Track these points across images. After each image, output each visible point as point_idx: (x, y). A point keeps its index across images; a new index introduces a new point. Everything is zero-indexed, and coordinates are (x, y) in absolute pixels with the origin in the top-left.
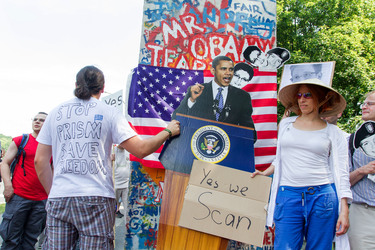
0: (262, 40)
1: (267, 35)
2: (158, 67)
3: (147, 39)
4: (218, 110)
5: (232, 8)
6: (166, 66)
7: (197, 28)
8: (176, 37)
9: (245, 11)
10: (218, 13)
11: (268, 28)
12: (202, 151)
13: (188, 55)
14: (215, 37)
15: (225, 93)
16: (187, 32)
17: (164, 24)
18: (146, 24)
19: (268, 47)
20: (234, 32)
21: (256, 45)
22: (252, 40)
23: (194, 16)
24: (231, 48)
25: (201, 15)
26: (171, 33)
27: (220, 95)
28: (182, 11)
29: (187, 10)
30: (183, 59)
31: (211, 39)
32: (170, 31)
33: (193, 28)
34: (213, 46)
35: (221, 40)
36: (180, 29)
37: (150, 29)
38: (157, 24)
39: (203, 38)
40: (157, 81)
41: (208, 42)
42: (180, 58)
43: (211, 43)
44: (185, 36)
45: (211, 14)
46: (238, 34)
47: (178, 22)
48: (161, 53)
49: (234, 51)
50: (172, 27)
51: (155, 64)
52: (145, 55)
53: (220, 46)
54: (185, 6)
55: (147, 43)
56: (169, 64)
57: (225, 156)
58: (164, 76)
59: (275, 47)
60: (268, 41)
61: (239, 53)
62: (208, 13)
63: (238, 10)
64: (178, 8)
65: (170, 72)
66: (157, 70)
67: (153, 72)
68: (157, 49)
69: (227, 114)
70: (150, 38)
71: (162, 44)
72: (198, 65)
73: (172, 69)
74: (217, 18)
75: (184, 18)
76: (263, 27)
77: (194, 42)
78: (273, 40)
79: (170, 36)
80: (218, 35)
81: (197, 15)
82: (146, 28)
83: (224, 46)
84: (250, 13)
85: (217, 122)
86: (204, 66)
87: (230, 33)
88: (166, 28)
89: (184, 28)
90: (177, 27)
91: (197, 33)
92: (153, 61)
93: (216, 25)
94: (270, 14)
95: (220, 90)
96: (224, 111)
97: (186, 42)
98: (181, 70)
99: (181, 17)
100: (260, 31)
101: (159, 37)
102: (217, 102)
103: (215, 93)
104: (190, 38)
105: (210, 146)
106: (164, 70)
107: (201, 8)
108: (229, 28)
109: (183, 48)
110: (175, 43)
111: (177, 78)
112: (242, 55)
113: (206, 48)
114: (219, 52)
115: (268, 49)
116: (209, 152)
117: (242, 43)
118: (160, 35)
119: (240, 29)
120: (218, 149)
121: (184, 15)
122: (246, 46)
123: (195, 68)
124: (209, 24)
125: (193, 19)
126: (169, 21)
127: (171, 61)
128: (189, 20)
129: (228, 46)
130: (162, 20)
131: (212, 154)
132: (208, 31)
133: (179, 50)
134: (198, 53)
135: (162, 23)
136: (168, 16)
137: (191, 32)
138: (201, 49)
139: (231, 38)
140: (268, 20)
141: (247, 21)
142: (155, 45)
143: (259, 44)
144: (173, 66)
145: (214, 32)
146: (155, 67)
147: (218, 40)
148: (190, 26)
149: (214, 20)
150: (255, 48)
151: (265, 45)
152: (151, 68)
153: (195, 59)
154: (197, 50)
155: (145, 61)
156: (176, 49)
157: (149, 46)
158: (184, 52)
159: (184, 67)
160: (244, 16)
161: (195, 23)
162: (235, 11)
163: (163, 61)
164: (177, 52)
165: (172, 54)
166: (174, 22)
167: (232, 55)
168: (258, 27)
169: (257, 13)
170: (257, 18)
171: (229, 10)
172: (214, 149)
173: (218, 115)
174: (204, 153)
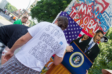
0: (103, 31)
1: (105, 30)
2: (71, 18)
3: (74, 5)
4: (87, 49)
5: (103, 15)
6: (73, 19)
7: (90, 13)
8: (83, 11)
9: (105, 19)
10: (98, 14)
11: (107, 28)
12: (73, 60)
13: (82, 20)
14: (93, 21)
15: (93, 45)
16: (87, 12)
17: (82, 4)
20: (98, 23)
22: (101, 29)
24: (94, 27)
25: (94, 10)
27: (91, 44)
28: (90, 4)
29: (91, 5)
32: (82, 8)
34: (90, 23)
35: (94, 23)
36: (85, 10)
37: (77, 2)
38: (80, 2)
39: (90, 18)
41: (90, 20)
42: (79, 20)
43: (90, 22)
44: (85, 13)
45: (96, 12)
46: (99, 24)
48: (75, 13)
52: (70, 10)
54: (92, 3)
56: (75, 19)
58: (71, 22)
61: (95, 30)
63: (104, 17)
64: (90, 2)
65: (73, 22)
68: (75, 11)
69: (89, 53)
71: (77, 11)
72: (82, 26)
74: (97, 15)
75: (89, 7)
76: (106, 27)
77: (86, 17)
78: (105, 33)
79: (81, 10)
81: (93, 9)
83: (93, 25)
84: (106, 20)
85: (84, 53)
86: (84, 27)
87: (97, 22)
88: (82, 6)
89: (87, 10)
90: (85, 8)
91: (89, 15)
92: (71, 14)
93: (96, 17)
94: (110, 25)
95: (93, 43)
96: (89, 51)
97: (84, 16)
98: (77, 24)
99: (88, 6)
100: (104, 28)
101: (78, 7)
102: (89, 46)
103: (90, 43)
104: (86, 15)
105: (76, 60)
107: (95, 8)
108: (98, 21)
110: (81, 13)
111: (74, 26)
113: (88, 22)
114: (90, 26)
116: (75, 62)
117: (98, 28)
118: (79, 7)
119: (100, 23)
121: (90, 6)
123: (81, 26)
124: (94, 15)
126: (85, 4)
127: (76, 18)
128: (90, 9)
129: (94, 26)
130: (83, 2)
131: (75, 63)
132: (92, 17)
133: (81, 17)
134: (85, 22)
136: (85, 2)
137: (88, 13)
138: (86, 21)
139: (96, 24)
140: (108, 26)
141: (103, 22)
142: (75, 9)
144: (75, 21)
145: (93, 19)
146: (70, 17)
148: (89, 11)
149: (96, 14)
153: (83, 23)
154: (85, 21)
155: (68, 12)
156: (80, 16)
157: (73, 8)
158: (81, 19)
159: (78, 23)
160: (104, 20)
161: (91, 11)
162: (103, 17)
163: (74, 17)
164: (79, 17)
165: (78, 16)
166: (85, 6)
167: (93, 30)
168: (105, 26)
169: (107, 22)
170: (106, 23)
171: (102, 15)
172: (77, 62)
173: (86, 51)
174: (73, 61)
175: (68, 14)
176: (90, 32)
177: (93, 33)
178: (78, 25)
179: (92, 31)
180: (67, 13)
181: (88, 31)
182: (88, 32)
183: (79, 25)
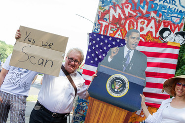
0: (174, 24)
1: (178, 21)
2: (103, 35)
3: (100, 17)
5: (157, 2)
6: (108, 35)
7: (132, 12)
8: (117, 17)
9: (166, 4)
10: (147, 4)
11: (179, 16)
13: (123, 30)
14: (142, 20)
16: (124, 15)
17: (111, 9)
18: (100, 7)
19: (177, 29)
20: (156, 17)
21: (169, 27)
22: (167, 24)
23: (131, 5)
24: (151, 28)
25: (135, 4)
26: (115, 14)
27: (128, 55)
28: (124, 1)
30: (119, 32)
31: (139, 21)
33: (129, 12)
34: (140, 25)
35: (146, 22)
36: (121, 12)
37: (102, 11)
38: (107, 8)
39: (135, 20)
40: (101, 44)
41: (137, 22)
42: (117, 31)
43: (139, 23)
44: (123, 17)
45: (142, 4)
46: (158, 19)
47: (120, 8)
48: (107, 27)
49: (153, 30)
50: (115, 11)
51: (102, 33)
52: (97, 27)
53: (144, 26)
55: (99, 19)
56: (110, 34)
57: (125, 94)
58: (106, 41)
59: (182, 30)
60: (178, 26)
61: (156, 32)
62: (141, 3)
63: (162, 2)
65: (110, 39)
66: (102, 37)
67: (100, 38)
68: (104, 24)
69: (130, 68)
70: (101, 17)
71: (108, 21)
73: (112, 37)
74: (146, 7)
75: (124, 6)
76: (176, 15)
77: (128, 22)
78: (182, 25)
79: (114, 16)
80: (144, 19)
81: (133, 4)
82: (100, 10)
84: (169, 5)
87: (153, 18)
88: (112, 10)
89: (123, 12)
90: (119, 11)
91: (131, 16)
92: (101, 31)
93: (144, 12)
94: (183, 7)
95: (129, 52)
96: (129, 66)
97: (123, 21)
98: (117, 38)
99: (122, 4)
100: (173, 18)
101: (107, 17)
102: (126, 59)
103: (126, 53)
104: (126, 19)
105: (117, 86)
106: (106, 37)
108: (153, 14)
109: (121, 25)
110: (116, 21)
111: (114, 43)
112: (158, 33)
113: (135, 26)
114: (143, 30)
115: (176, 31)
116: (116, 90)
117: (160, 26)
118: (108, 15)
119: (160, 16)
120: (121, 89)
121: (125, 3)
122: (162, 27)
124: (140, 11)
125: (130, 6)
126: (115, 6)
127: (112, 32)
128: (127, 7)
129: (149, 26)
130: (110, 5)
131: (117, 92)
132: (138, 15)
133: (118, 26)
135: (110, 8)
136: (115, 3)
137: (127, 15)
138: (132, 27)
139: (153, 21)
140: (181, 11)
141: (166, 11)
142: (103, 21)
143: (171, 27)
144: (113, 35)
145: (142, 16)
146: (102, 35)
147: (144, 22)
148: (127, 11)
149: (143, 8)
150: (168, 30)
151: (175, 28)
152: (99, 35)
154: (129, 27)
155: (96, 30)
156: (116, 25)
157: (100, 22)
158: (121, 28)
159: (119, 37)
160: (164, 7)
161: (131, 10)
162: (159, 4)
163: (107, 32)
164: (116, 27)
165: (113, 28)
166: (118, 7)
167: (151, 32)
168: (173, 15)
169: (173, 6)
170: (173, 9)
171: (155, 2)
172: (119, 89)
173: (125, 68)
174: (113, 90)
175: (96, 34)
176: (149, 39)
177: (155, 38)
178: (119, 39)
179: (152, 35)
180: (94, 33)
181: (143, 38)
182: (143, 40)
183: (121, 38)
